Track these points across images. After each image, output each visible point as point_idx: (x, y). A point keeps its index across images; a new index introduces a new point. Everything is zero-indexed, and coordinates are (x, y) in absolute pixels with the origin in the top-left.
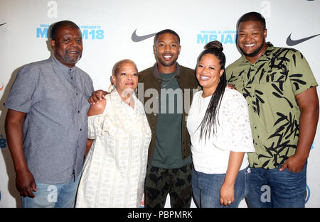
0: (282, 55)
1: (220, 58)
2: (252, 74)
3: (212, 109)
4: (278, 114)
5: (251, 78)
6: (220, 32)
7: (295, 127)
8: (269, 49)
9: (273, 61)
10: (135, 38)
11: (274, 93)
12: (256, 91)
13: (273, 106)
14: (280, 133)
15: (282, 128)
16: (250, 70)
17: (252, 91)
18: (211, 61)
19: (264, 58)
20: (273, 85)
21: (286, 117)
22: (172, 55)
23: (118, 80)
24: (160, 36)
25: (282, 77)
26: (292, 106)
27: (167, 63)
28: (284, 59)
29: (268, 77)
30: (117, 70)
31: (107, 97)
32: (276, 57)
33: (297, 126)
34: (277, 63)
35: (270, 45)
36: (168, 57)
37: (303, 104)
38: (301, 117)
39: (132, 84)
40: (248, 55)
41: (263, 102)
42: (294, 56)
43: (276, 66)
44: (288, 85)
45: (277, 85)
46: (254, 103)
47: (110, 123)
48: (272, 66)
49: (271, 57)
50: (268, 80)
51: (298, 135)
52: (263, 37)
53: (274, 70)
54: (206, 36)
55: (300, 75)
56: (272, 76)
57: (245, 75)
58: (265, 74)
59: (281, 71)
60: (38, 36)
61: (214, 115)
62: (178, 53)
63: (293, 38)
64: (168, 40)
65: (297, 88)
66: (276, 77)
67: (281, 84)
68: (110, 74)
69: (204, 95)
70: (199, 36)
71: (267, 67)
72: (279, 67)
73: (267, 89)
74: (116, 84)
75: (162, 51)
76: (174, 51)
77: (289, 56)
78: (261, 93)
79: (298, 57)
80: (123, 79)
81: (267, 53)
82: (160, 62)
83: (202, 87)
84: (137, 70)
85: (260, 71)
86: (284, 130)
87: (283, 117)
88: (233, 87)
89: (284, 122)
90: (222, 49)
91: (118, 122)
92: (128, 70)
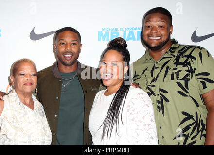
0: (188, 53)
1: (123, 54)
2: (156, 72)
3: (115, 107)
4: (184, 113)
5: (155, 75)
6: (121, 29)
7: (201, 127)
8: (173, 45)
9: (178, 58)
10: (34, 36)
11: (179, 92)
12: (161, 90)
13: (178, 104)
14: (186, 133)
15: (187, 128)
16: (154, 68)
17: (156, 90)
18: (114, 57)
19: (169, 55)
20: (179, 84)
21: (191, 117)
22: (73, 54)
23: (16, 81)
24: (60, 34)
25: (187, 75)
26: (197, 105)
27: (68, 62)
28: (189, 56)
29: (172, 75)
30: (15, 69)
31: (5, 98)
32: (182, 54)
33: (203, 125)
34: (182, 60)
35: (174, 42)
36: (68, 56)
37: (210, 104)
38: (208, 118)
39: (31, 84)
40: (152, 50)
41: (167, 101)
42: (200, 54)
43: (181, 64)
44: (194, 84)
45: (183, 83)
46: (158, 102)
47: (8, 125)
48: (177, 63)
49: (176, 54)
50: (172, 78)
51: (205, 135)
52: (170, 33)
53: (180, 67)
54: (107, 34)
55: (207, 74)
56: (177, 74)
57: (148, 73)
58: (170, 72)
59: (186, 68)
61: (117, 114)
62: (79, 51)
63: (198, 34)
64: (68, 38)
65: (205, 87)
66: (181, 75)
67: (187, 82)
68: (8, 73)
69: (107, 93)
70: (100, 33)
71: (171, 64)
73: (172, 87)
74: (14, 83)
75: (62, 50)
76: (74, 50)
77: (195, 54)
78: (166, 92)
79: (204, 55)
80: (22, 79)
81: (172, 50)
82: (60, 61)
83: (106, 87)
84: (35, 69)
85: (165, 68)
86: (190, 131)
87: (188, 117)
88: (137, 85)
89: (190, 121)
90: (126, 46)
91: (17, 125)
92: (26, 70)
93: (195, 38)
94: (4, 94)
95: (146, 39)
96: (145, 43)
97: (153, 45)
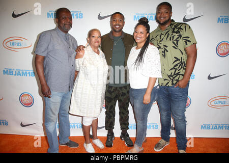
0: (179, 26)
1: (146, 27)
2: (162, 36)
3: (141, 55)
4: (175, 58)
5: (162, 38)
6: (146, 14)
7: (183, 65)
8: (172, 23)
9: (174, 29)
10: (100, 18)
11: (173, 47)
12: (164, 46)
13: (173, 53)
14: (176, 68)
15: (177, 65)
16: (162, 34)
17: (162, 46)
18: (142, 29)
19: (169, 27)
20: (173, 42)
21: (179, 60)
22: (120, 26)
23: (91, 40)
24: (113, 16)
25: (178, 38)
26: (182, 54)
27: (117, 30)
28: (180, 28)
29: (170, 38)
30: (90, 34)
31: (85, 49)
32: (176, 27)
33: (185, 64)
34: (176, 30)
35: (173, 21)
36: (117, 27)
37: (188, 53)
38: (187, 60)
39: (98, 42)
40: (161, 25)
41: (167, 51)
42: (185, 27)
43: (175, 32)
44: (181, 42)
45: (175, 42)
46: (163, 52)
47: (86, 62)
48: (173, 32)
49: (173, 27)
50: (170, 39)
51: (185, 69)
52: (170, 16)
53: (174, 34)
54: (138, 17)
55: (188, 37)
56: (173, 37)
57: (158, 37)
58: (169, 36)
59: (178, 34)
60: (48, 17)
61: (142, 58)
62: (123, 25)
63: (187, 18)
64: (118, 18)
65: (186, 44)
66: (175, 38)
67: (177, 41)
68: (86, 36)
69: (137, 48)
70: (135, 16)
71: (170, 33)
72: (177, 33)
73: (170, 44)
74: (90, 42)
75: (114, 24)
76: (121, 24)
77: (183, 27)
78: (167, 47)
79: (187, 28)
80: (93, 39)
81: (171, 25)
82: (114, 30)
83: (137, 43)
84: (100, 35)
85: (167, 35)
87: (178, 60)
88: (152, 44)
89: (178, 62)
90: (148, 22)
91: (91, 62)
92: (96, 34)
93: (185, 19)
94: (84, 47)
95: (158, 19)
96: (158, 21)
97: (161, 22)
